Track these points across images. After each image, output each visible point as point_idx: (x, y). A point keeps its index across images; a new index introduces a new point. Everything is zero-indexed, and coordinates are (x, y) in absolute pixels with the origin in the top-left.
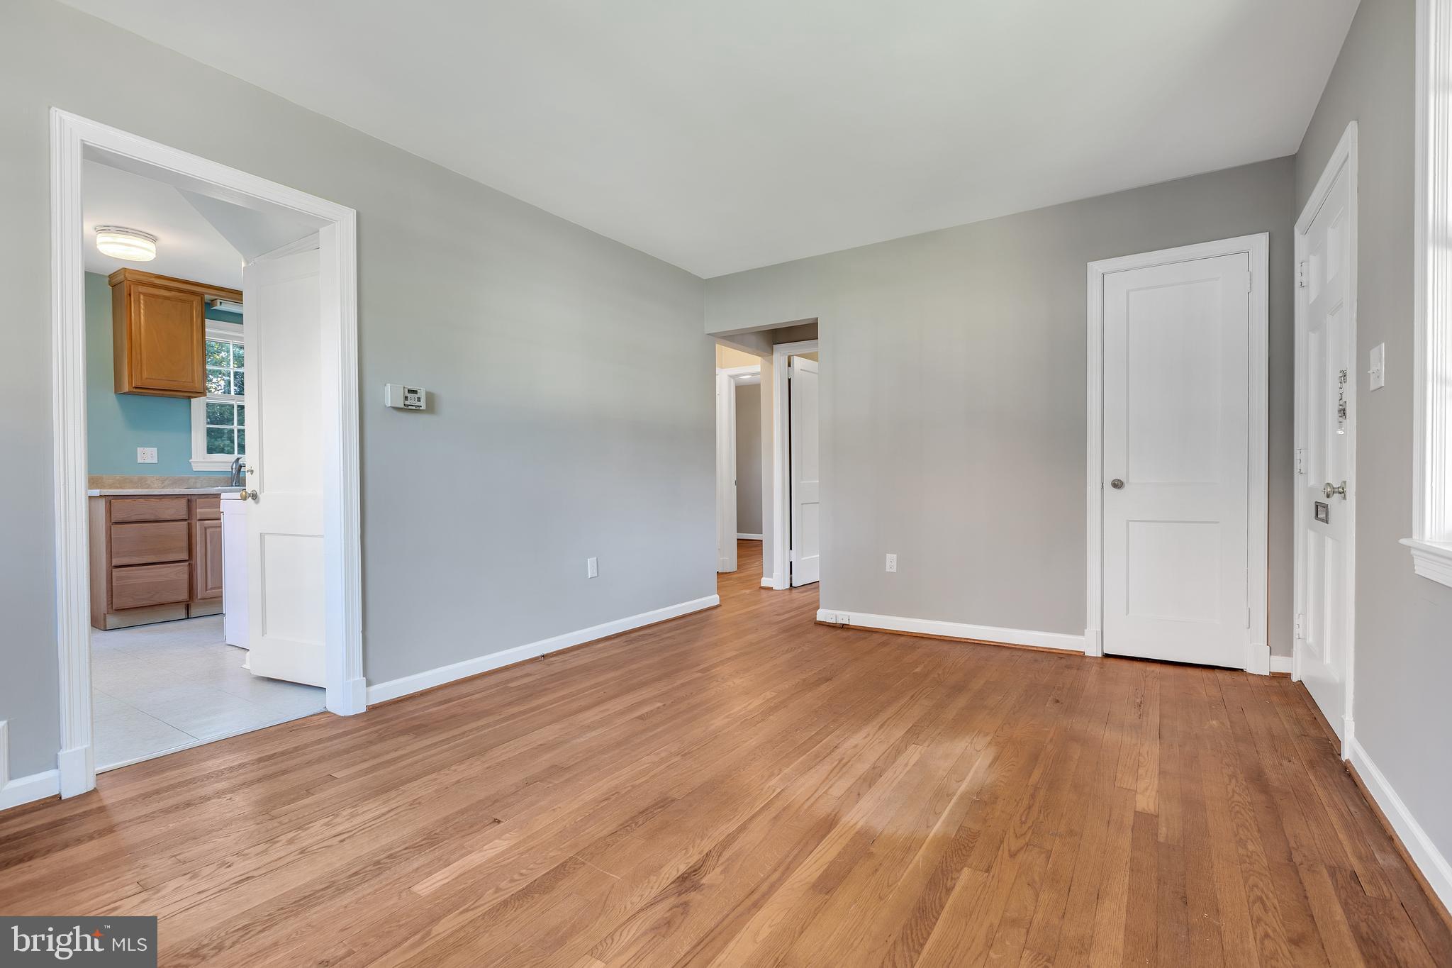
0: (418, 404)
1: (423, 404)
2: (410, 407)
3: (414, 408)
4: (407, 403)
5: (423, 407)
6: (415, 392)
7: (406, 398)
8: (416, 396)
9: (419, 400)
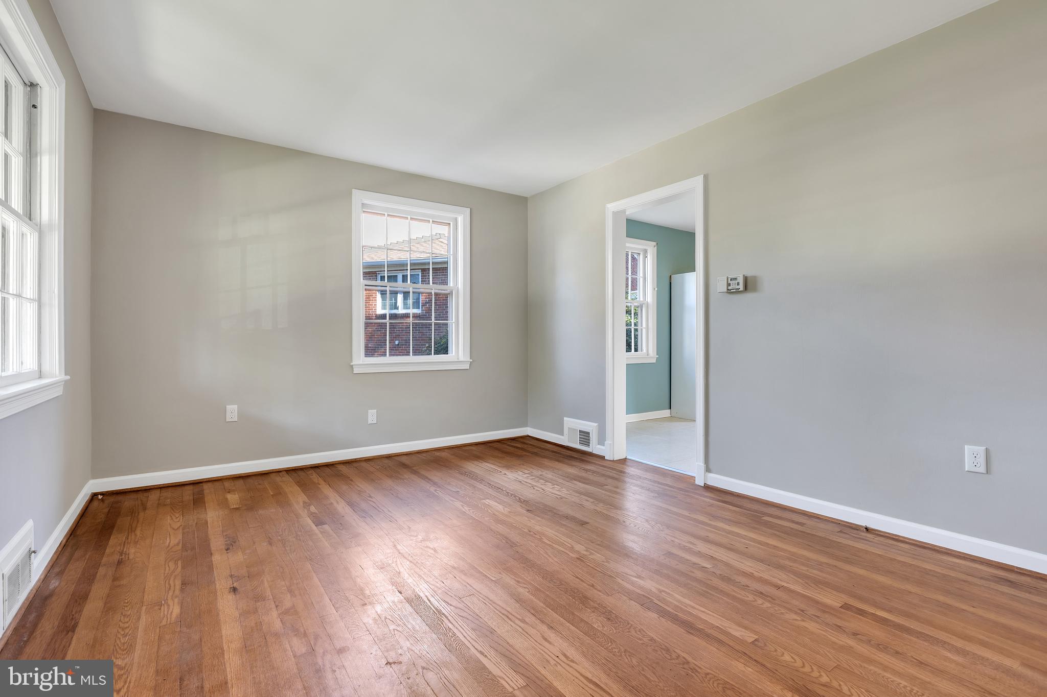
0: (738, 287)
1: (741, 287)
2: (732, 291)
3: (735, 290)
4: (730, 288)
5: (741, 289)
6: (735, 279)
7: (729, 285)
8: (737, 282)
9: (738, 284)
